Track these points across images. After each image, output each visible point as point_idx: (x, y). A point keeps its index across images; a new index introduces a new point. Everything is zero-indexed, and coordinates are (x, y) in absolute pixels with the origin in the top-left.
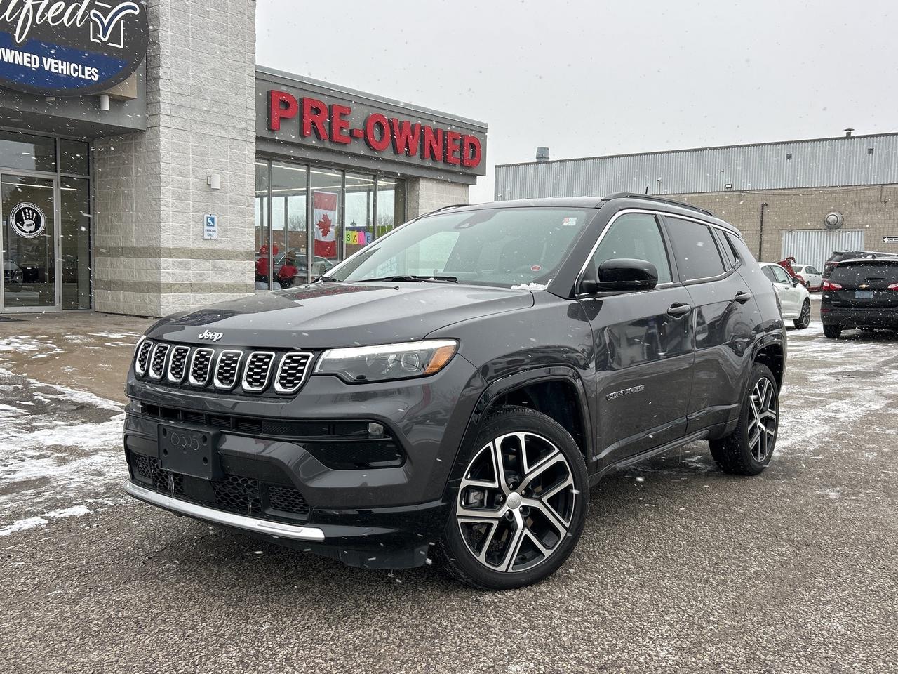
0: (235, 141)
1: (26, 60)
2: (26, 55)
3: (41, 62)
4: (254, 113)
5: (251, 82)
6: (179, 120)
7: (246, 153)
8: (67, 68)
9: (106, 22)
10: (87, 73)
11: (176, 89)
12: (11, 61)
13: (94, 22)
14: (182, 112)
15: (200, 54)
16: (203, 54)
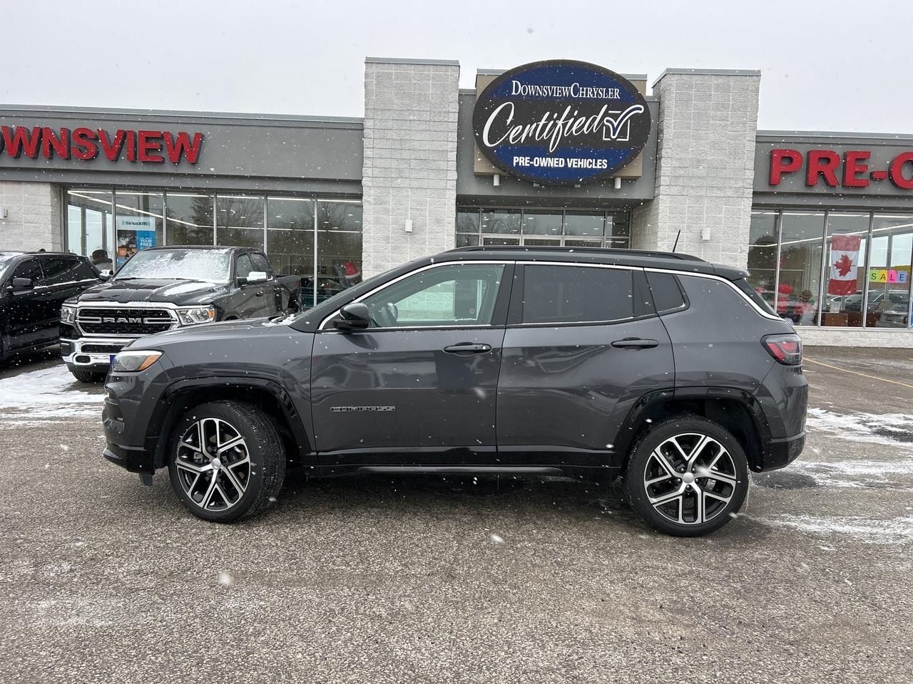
0: (731, 199)
1: (556, 162)
2: (556, 159)
3: (566, 162)
4: (753, 173)
5: (752, 146)
6: (678, 188)
7: (742, 207)
8: (584, 163)
9: (616, 124)
10: (599, 164)
11: (676, 164)
12: (545, 165)
13: (606, 126)
14: (680, 182)
15: (700, 132)
16: (704, 132)
